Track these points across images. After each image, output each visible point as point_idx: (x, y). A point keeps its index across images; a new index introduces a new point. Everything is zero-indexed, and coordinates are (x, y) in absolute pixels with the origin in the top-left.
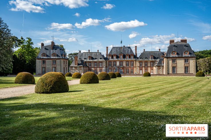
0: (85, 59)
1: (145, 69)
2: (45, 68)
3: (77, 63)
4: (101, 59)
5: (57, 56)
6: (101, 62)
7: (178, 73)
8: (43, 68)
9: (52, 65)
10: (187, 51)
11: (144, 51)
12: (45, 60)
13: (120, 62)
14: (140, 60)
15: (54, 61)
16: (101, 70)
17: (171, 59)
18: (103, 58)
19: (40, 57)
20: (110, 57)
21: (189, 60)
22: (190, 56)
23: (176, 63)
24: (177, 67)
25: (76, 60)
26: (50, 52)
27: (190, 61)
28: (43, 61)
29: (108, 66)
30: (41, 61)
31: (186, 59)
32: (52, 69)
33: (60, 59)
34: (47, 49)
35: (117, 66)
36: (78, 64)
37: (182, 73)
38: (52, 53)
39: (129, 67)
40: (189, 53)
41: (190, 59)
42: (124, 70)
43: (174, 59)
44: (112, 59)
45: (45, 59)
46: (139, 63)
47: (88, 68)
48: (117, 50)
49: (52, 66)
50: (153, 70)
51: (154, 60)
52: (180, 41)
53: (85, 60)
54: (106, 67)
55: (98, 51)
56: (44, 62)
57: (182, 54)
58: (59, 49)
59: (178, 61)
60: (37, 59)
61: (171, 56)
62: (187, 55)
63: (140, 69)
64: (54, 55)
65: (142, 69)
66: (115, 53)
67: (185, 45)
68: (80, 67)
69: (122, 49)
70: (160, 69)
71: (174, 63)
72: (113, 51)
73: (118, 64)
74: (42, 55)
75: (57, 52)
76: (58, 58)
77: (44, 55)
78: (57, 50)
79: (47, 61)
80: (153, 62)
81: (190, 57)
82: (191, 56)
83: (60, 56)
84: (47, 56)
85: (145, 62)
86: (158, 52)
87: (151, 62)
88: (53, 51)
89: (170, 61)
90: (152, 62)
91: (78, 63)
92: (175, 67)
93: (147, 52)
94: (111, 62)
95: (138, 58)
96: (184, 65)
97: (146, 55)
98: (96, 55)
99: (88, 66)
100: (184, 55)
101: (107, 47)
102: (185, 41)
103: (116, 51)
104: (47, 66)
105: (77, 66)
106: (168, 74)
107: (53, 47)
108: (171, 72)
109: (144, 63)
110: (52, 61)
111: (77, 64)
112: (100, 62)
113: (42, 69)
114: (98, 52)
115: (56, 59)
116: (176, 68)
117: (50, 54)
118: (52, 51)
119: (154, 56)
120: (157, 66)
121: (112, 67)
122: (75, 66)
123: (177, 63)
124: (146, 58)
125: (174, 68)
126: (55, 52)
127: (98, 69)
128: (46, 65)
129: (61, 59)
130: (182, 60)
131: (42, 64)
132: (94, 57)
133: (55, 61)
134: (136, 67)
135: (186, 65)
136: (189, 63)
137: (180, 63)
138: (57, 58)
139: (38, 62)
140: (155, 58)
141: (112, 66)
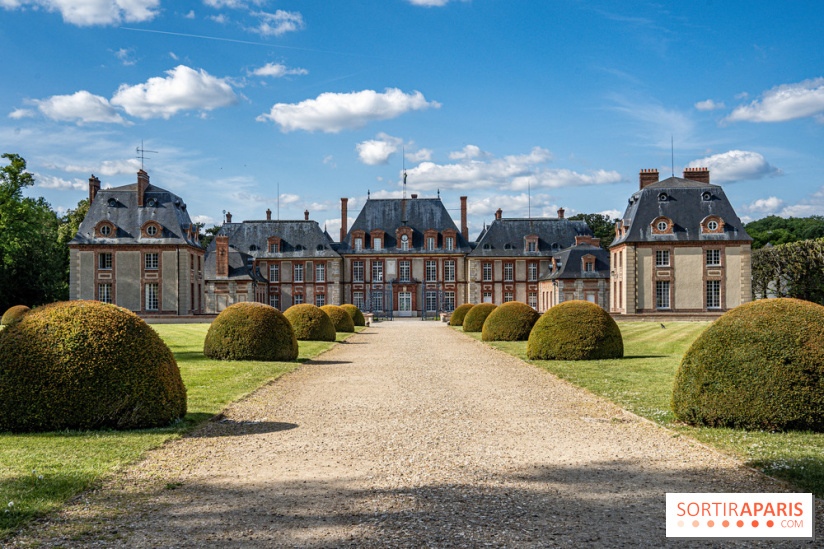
0: (253, 248)
1: (503, 291)
2: (110, 285)
3: (226, 266)
4: (320, 248)
5: (166, 233)
6: (323, 262)
7: (677, 306)
8: (102, 285)
9: (144, 272)
10: (716, 218)
11: (500, 217)
12: (112, 251)
13: (399, 263)
14: (484, 254)
15: (152, 256)
16: (323, 295)
17: (649, 250)
18: (328, 246)
19: (87, 236)
20: (359, 243)
21: (723, 253)
22: (726, 236)
23: (672, 268)
24: (673, 282)
25: (223, 251)
26: (132, 215)
27: (728, 257)
28: (103, 255)
29: (348, 279)
30: (92, 253)
31: (713, 252)
32: (144, 291)
33: (178, 246)
34: (119, 205)
35: (387, 280)
36: (232, 272)
37: (693, 306)
38: (140, 222)
39: (438, 283)
40: (722, 223)
41: (727, 249)
42: (415, 293)
43: (662, 248)
44: (365, 251)
45: (111, 246)
46: (478, 267)
47: (266, 287)
48: (384, 212)
49: (143, 275)
50: (536, 293)
51: (540, 254)
52: (682, 176)
53: (255, 254)
54: (343, 283)
55: (307, 214)
56: (106, 261)
57: (695, 230)
58: (171, 204)
59: (678, 258)
60: (74, 247)
61: (650, 238)
62: (716, 231)
63: (482, 291)
64: (150, 228)
65: (493, 291)
66: (378, 223)
67: (707, 193)
68: (240, 282)
69: (408, 208)
70: (574, 290)
71: (663, 265)
72: (369, 218)
73: (391, 268)
74: (97, 229)
75: (165, 217)
76: (170, 241)
77: (105, 228)
78: (161, 211)
79: (118, 253)
80: (536, 262)
81: (728, 243)
82: (732, 235)
83: (179, 233)
84: (120, 233)
85: (503, 261)
86: (556, 220)
87: (528, 262)
88: (144, 212)
89: (646, 258)
90: (531, 261)
91: (230, 268)
92: (668, 282)
93: (511, 223)
94: (363, 263)
95: (473, 246)
96: (705, 273)
97: (509, 235)
98: (301, 231)
99: (266, 277)
100: (705, 231)
101: (344, 201)
102: (703, 175)
103: (380, 216)
104: (120, 279)
105: (226, 278)
106: (640, 311)
107: (145, 196)
108: (649, 302)
109: (500, 265)
110: (143, 254)
111: (226, 272)
112: (314, 261)
113: (97, 289)
114: (307, 218)
115: (158, 246)
116: (670, 285)
117: (132, 224)
118: (140, 210)
119: (542, 238)
120: (560, 279)
121: (366, 283)
122: (218, 278)
123: (676, 266)
124: (508, 247)
125: (661, 286)
126: (156, 217)
127: (309, 290)
128: (114, 275)
129: (183, 246)
130: (694, 253)
131: (96, 267)
132: (291, 242)
133: (156, 256)
134: (466, 283)
135: (711, 277)
136: (723, 267)
137: (689, 266)
138: (163, 241)
139: (79, 262)
140: (542, 245)
141: (368, 278)
